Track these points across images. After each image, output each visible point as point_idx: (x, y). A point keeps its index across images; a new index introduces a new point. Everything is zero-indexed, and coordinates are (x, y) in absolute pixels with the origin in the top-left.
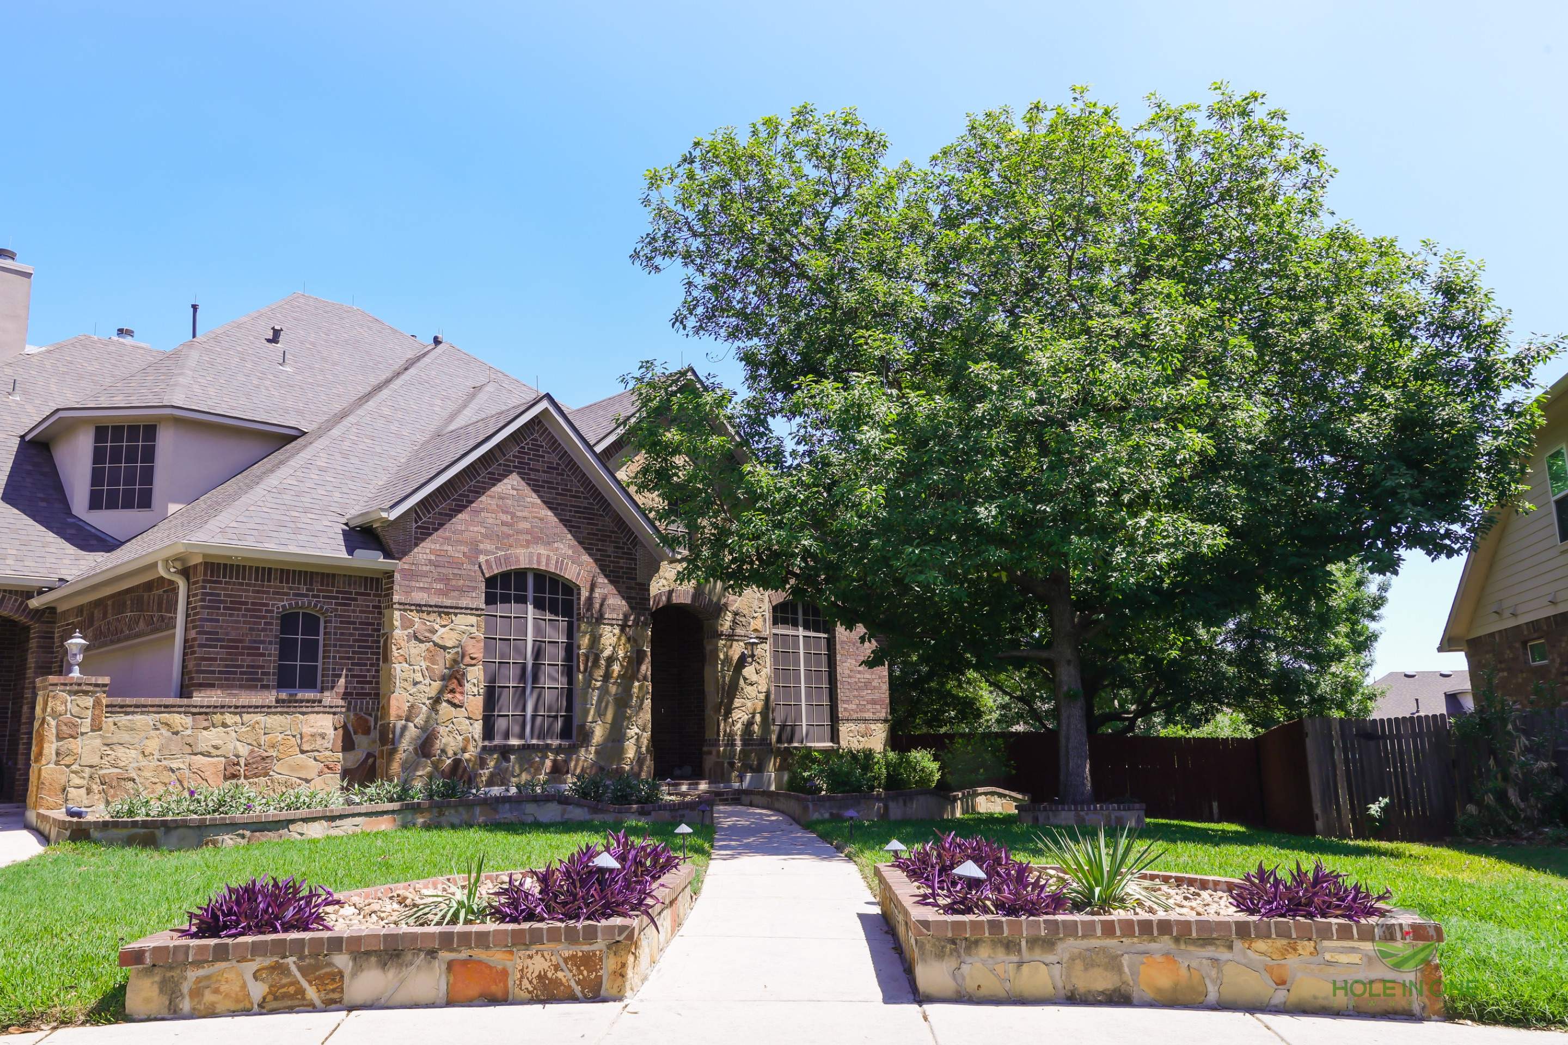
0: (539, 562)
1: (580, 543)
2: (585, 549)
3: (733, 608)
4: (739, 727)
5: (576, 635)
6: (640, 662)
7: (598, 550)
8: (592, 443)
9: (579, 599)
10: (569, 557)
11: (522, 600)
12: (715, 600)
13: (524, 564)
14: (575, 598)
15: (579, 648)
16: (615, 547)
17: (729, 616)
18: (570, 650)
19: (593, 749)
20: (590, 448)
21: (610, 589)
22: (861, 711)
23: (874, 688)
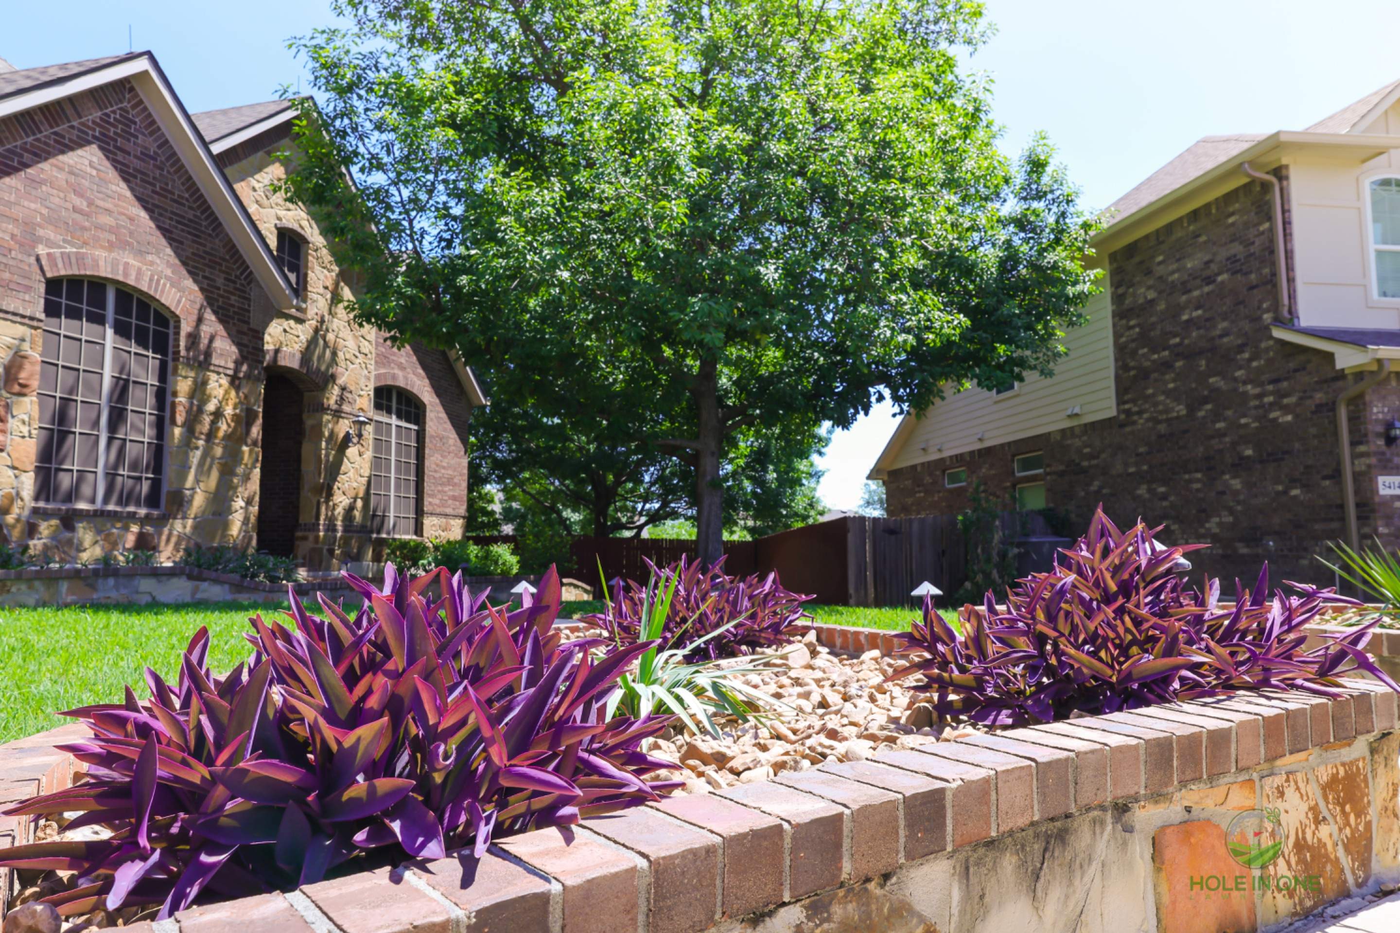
0: (126, 274)
1: (184, 263)
2: (189, 272)
3: (341, 381)
4: (339, 511)
5: (170, 378)
6: (249, 425)
7: (205, 277)
8: (207, 139)
9: (177, 334)
10: (167, 278)
11: (98, 319)
12: (323, 368)
13: (104, 272)
14: (171, 331)
15: (175, 394)
16: (226, 279)
17: (336, 391)
18: (163, 396)
19: (190, 522)
20: (205, 145)
21: (220, 328)
22: (443, 506)
23: (455, 485)
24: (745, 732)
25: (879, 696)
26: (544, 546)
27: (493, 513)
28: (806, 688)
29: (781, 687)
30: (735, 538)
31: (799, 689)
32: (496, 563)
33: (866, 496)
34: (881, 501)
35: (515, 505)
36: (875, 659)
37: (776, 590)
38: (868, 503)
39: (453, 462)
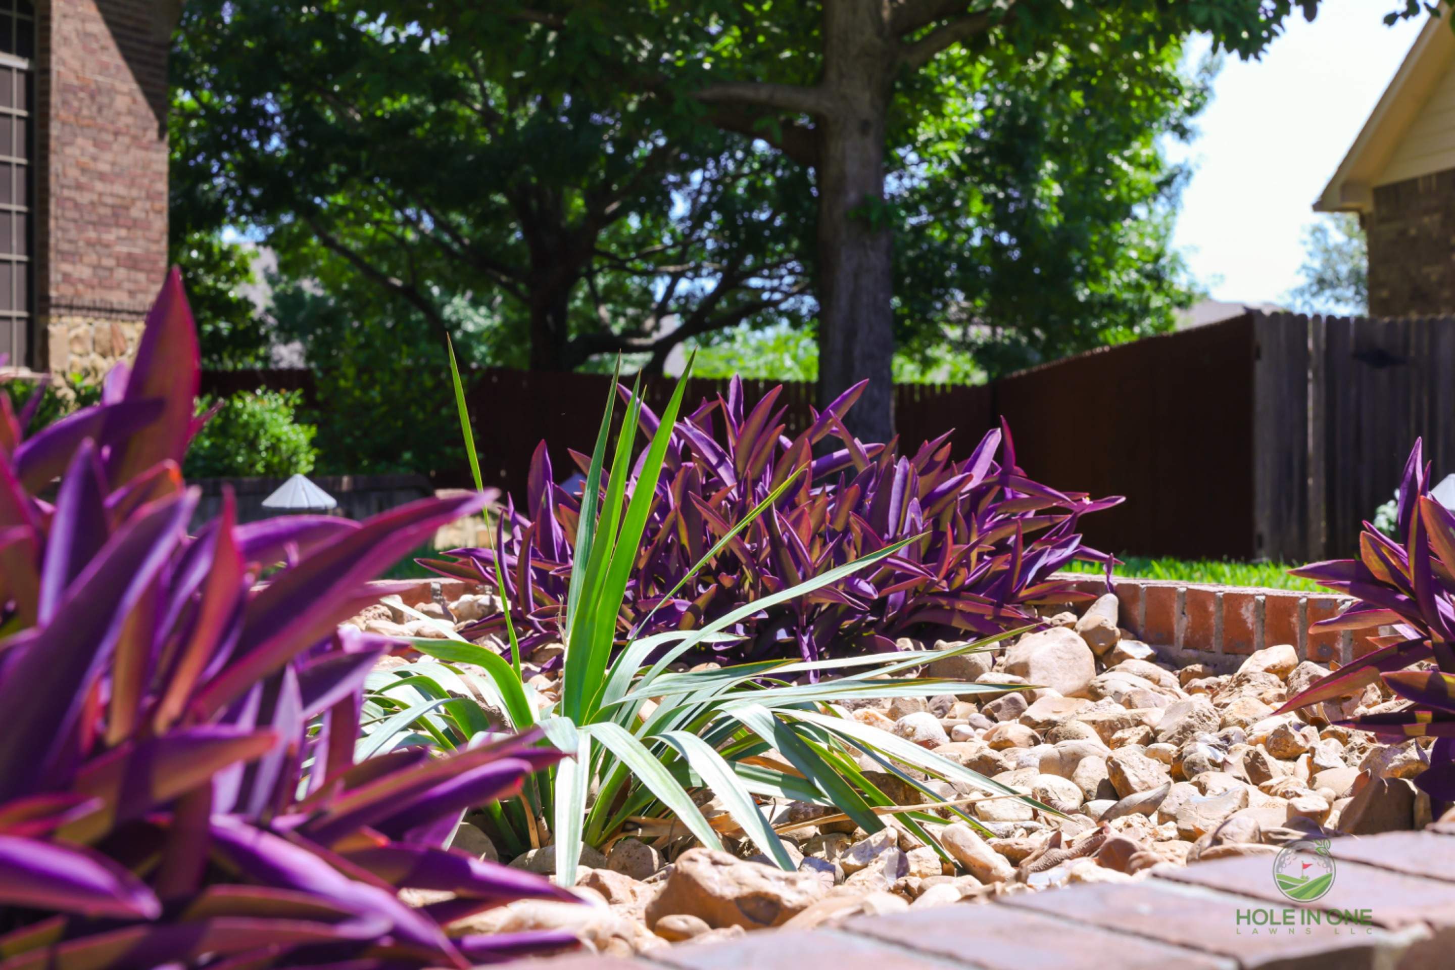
22: (103, 285)
23: (134, 225)
24: (869, 855)
25: (1274, 765)
26: (387, 397)
27: (246, 305)
28: (1067, 746)
29: (999, 746)
30: (938, 376)
31: (1046, 749)
32: (252, 445)
33: (1317, 264)
34: (1355, 276)
35: (309, 286)
36: (1283, 672)
37: (1004, 481)
38: (1322, 283)
39: (126, 160)
